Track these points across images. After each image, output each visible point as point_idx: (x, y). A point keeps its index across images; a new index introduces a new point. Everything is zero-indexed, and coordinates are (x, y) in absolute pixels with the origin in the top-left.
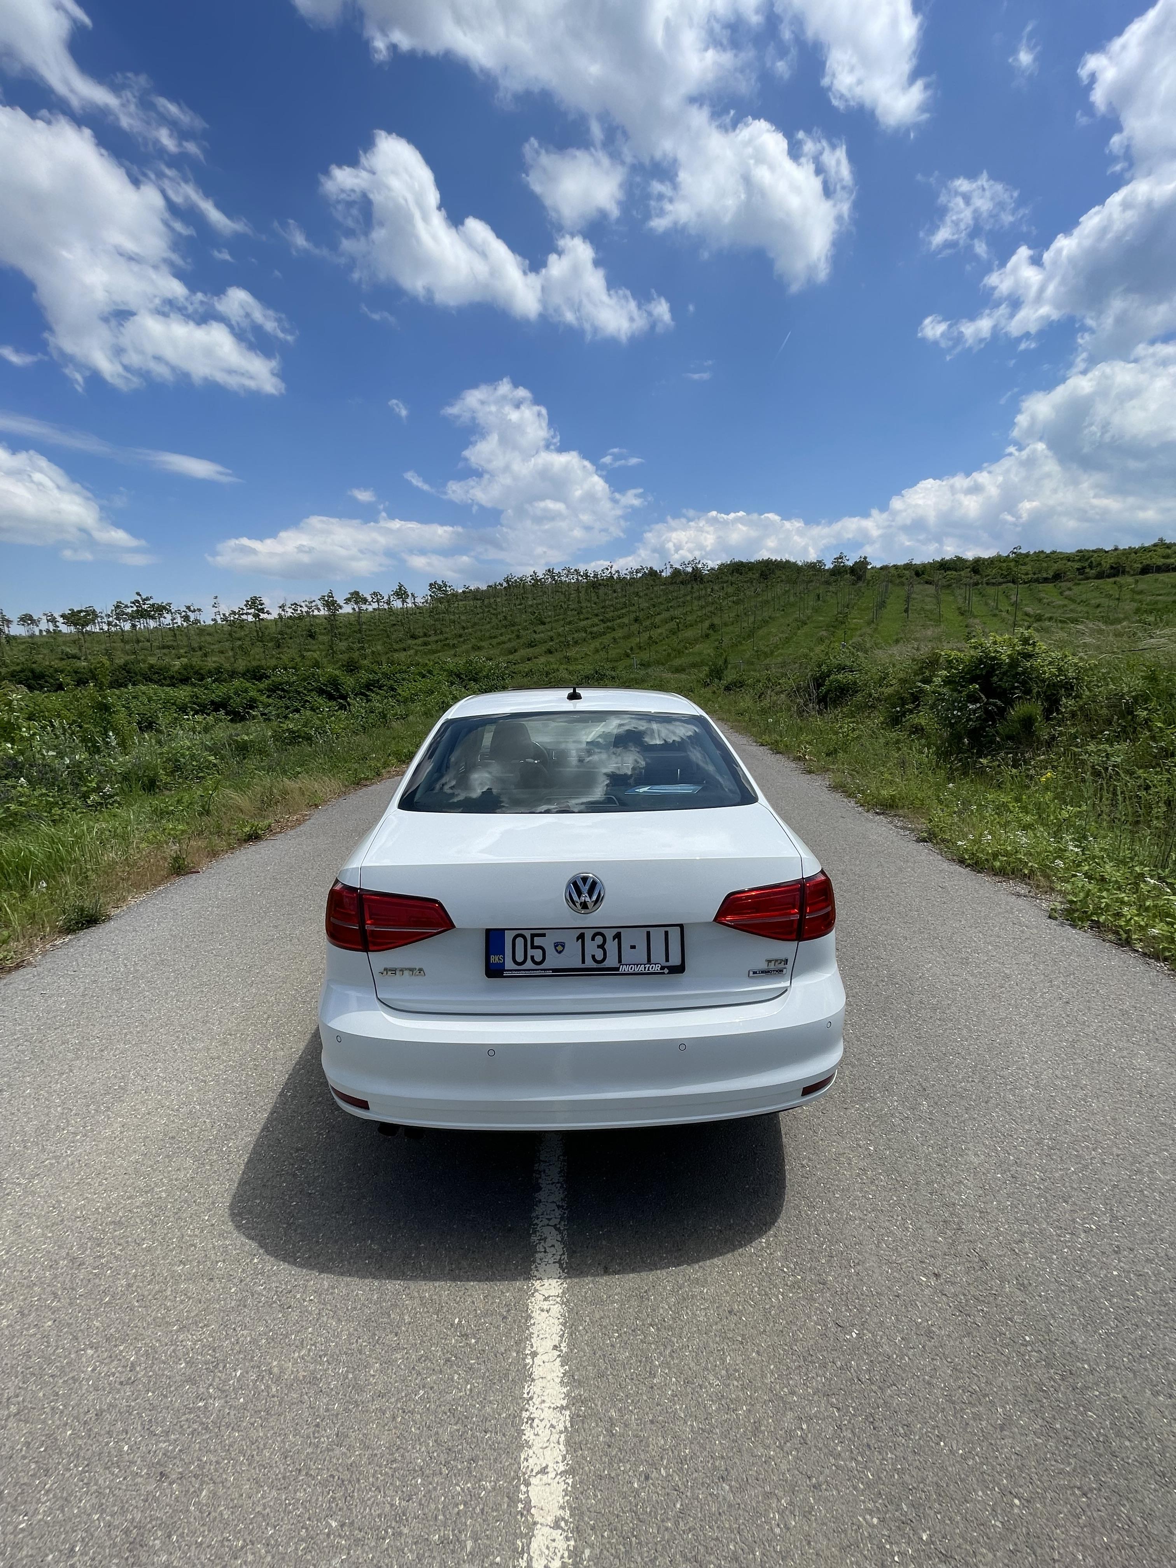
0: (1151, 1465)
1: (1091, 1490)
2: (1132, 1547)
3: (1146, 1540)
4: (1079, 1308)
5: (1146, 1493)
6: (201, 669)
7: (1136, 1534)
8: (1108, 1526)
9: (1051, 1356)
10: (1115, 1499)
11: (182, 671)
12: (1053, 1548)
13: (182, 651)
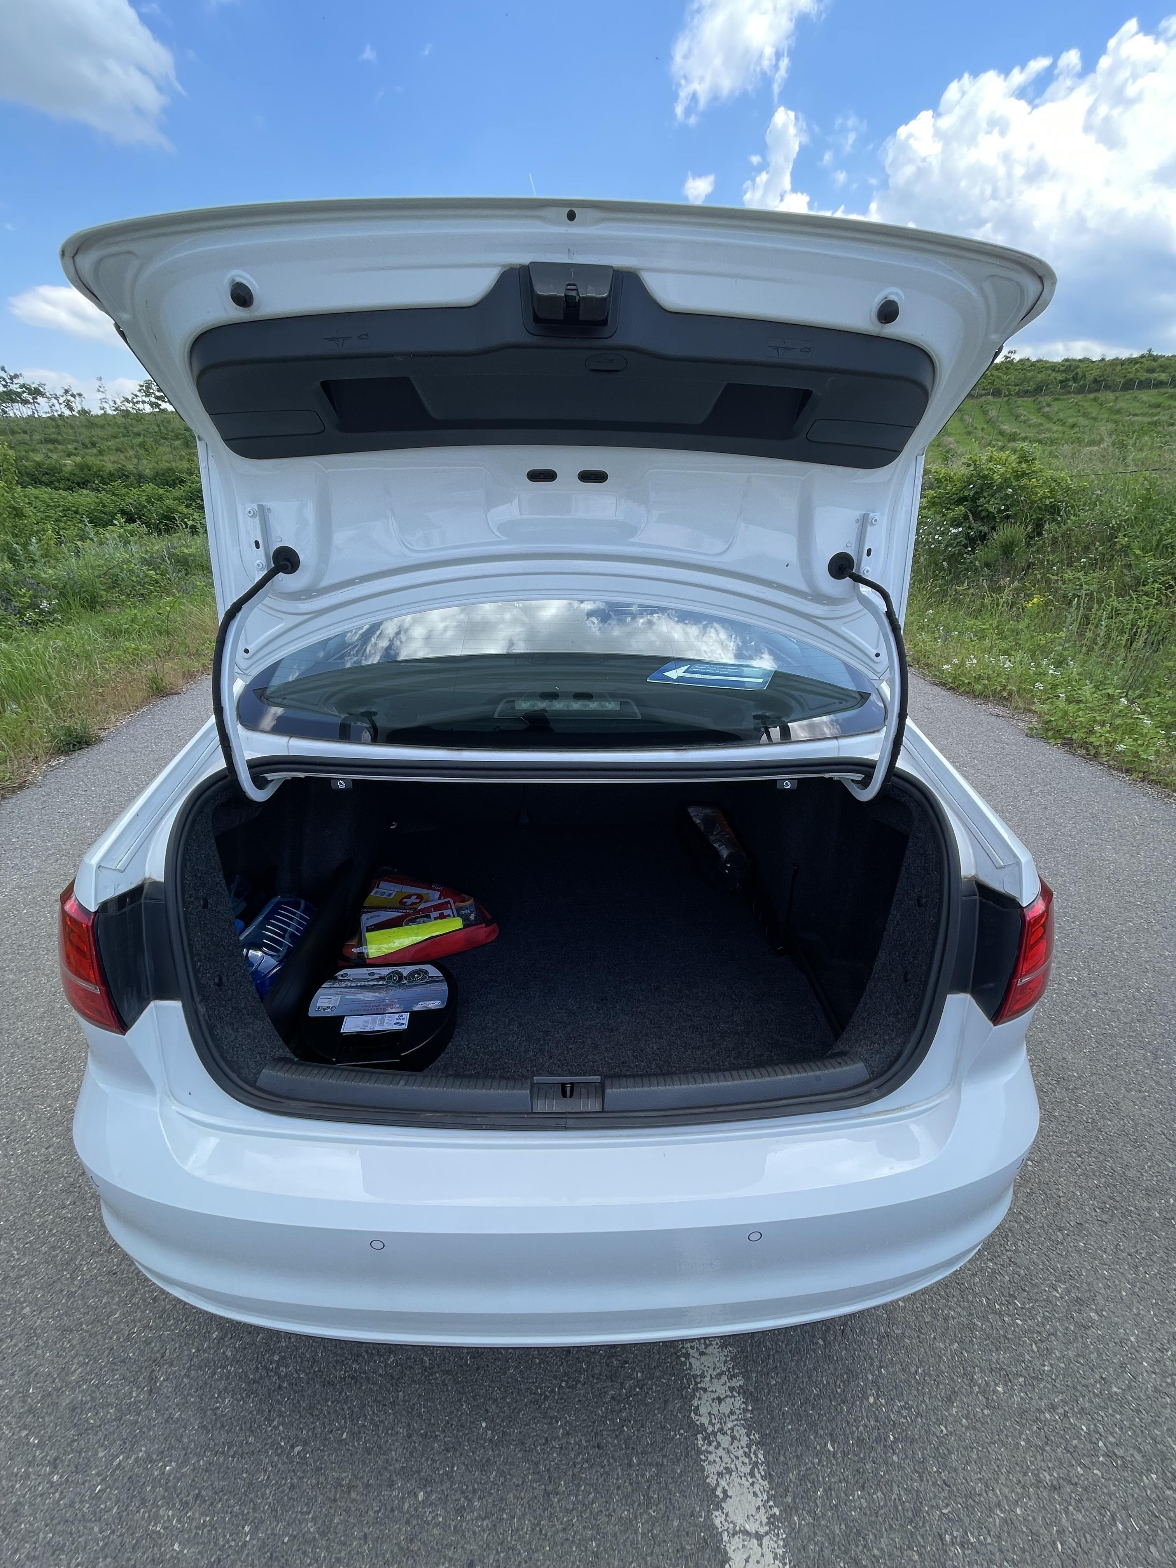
0: (1127, 1135)
1: (1084, 1153)
2: (1115, 1186)
3: (1124, 1181)
4: (1068, 1035)
5: (1124, 1153)
6: (99, 470)
7: (1118, 1177)
8: (1097, 1174)
9: (1048, 1068)
10: (1102, 1158)
11: (77, 472)
12: (1059, 1189)
13: (70, 446)
